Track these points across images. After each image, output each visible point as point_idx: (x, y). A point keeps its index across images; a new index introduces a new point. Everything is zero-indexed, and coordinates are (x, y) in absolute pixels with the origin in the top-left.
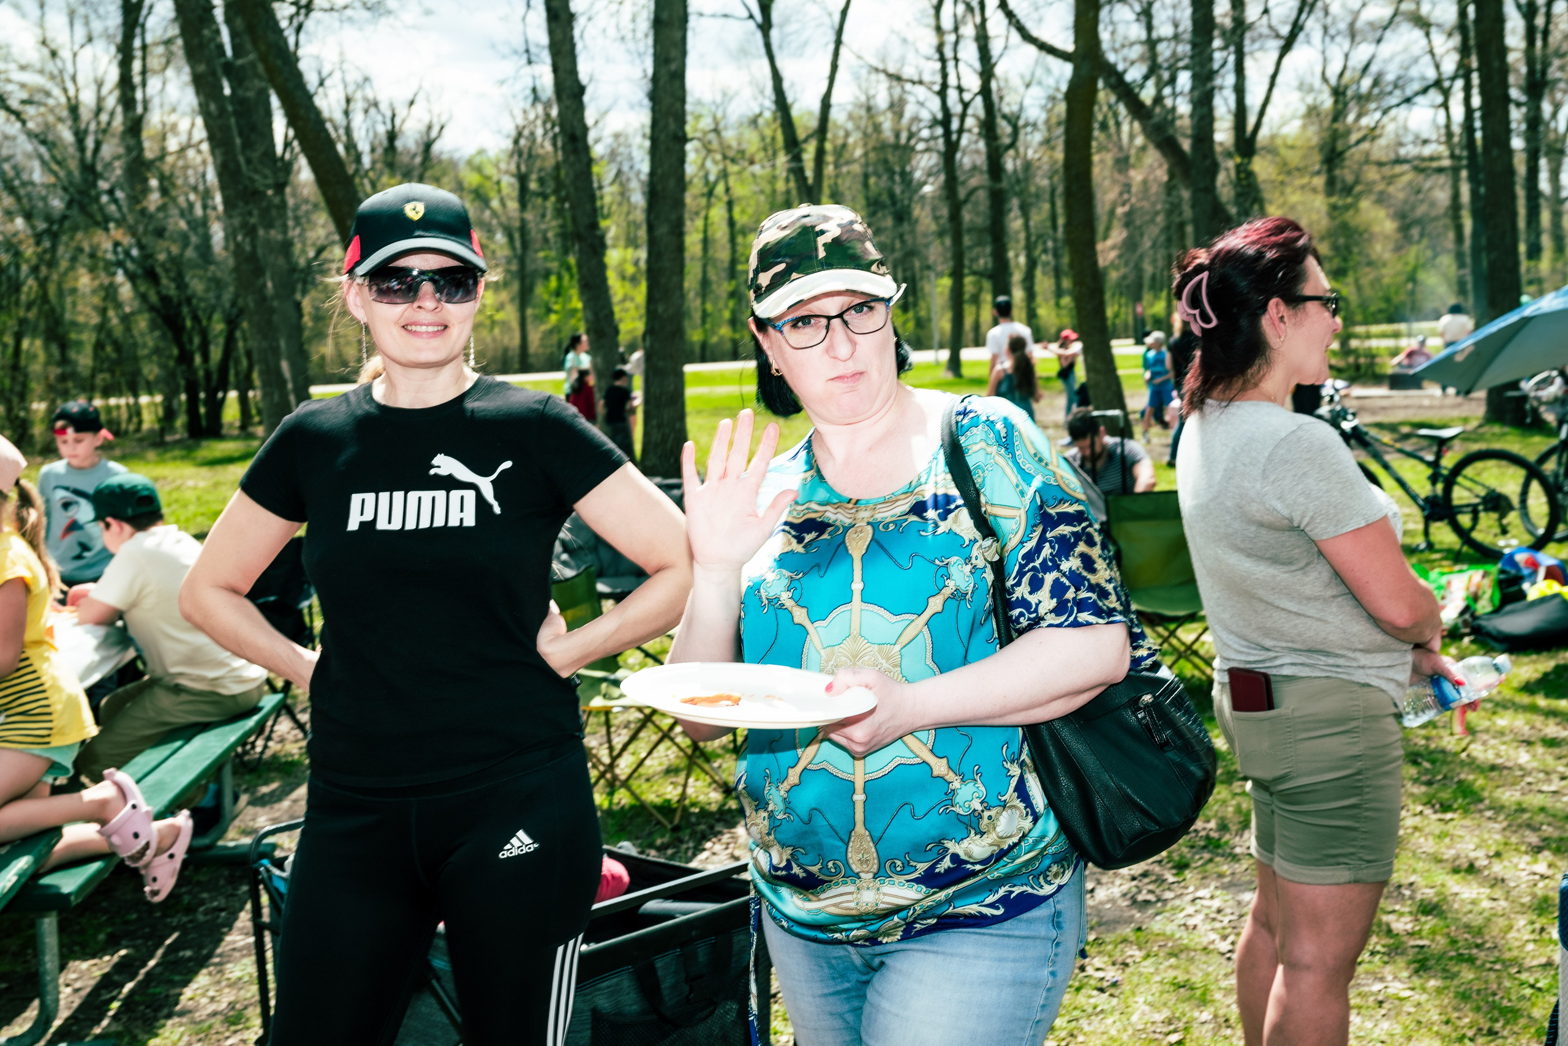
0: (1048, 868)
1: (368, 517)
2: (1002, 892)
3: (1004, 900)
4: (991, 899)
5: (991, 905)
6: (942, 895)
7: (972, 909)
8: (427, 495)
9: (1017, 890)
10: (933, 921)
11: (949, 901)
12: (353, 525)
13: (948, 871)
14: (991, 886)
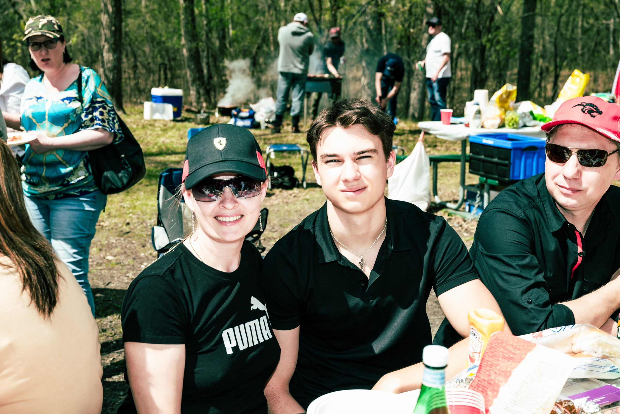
0: (92, 185)
1: (234, 344)
2: (80, 190)
3: (80, 192)
4: (77, 191)
5: (77, 193)
6: (64, 189)
7: (72, 193)
8: (252, 323)
9: (84, 190)
10: (62, 195)
11: (66, 190)
12: (230, 352)
13: (66, 184)
14: (77, 188)
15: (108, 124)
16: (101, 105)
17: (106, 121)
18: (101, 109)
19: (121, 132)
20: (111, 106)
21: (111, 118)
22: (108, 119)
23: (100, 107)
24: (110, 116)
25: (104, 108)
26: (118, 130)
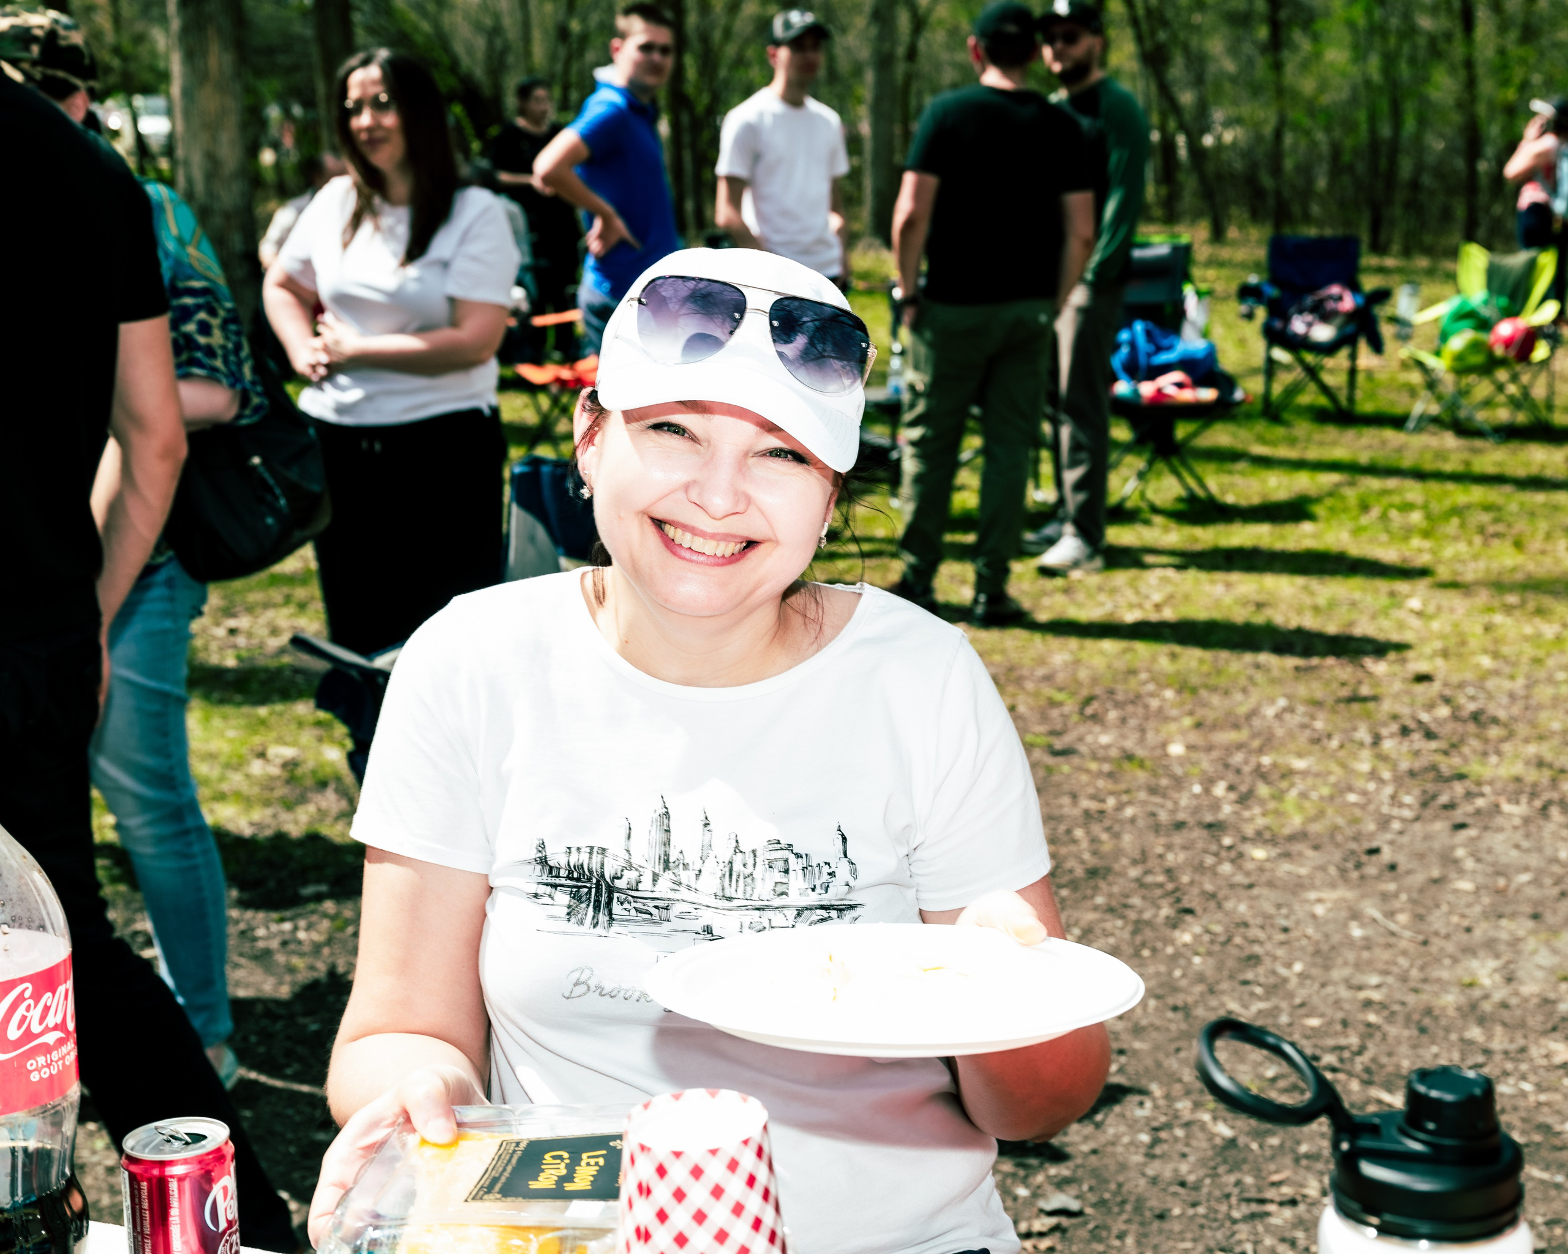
15: (226, 361)
16: (201, 300)
17: (219, 352)
18: (202, 315)
19: (259, 389)
20: (229, 305)
21: (230, 346)
22: (223, 347)
23: (198, 308)
24: (227, 338)
25: (213, 312)
26: (254, 383)
